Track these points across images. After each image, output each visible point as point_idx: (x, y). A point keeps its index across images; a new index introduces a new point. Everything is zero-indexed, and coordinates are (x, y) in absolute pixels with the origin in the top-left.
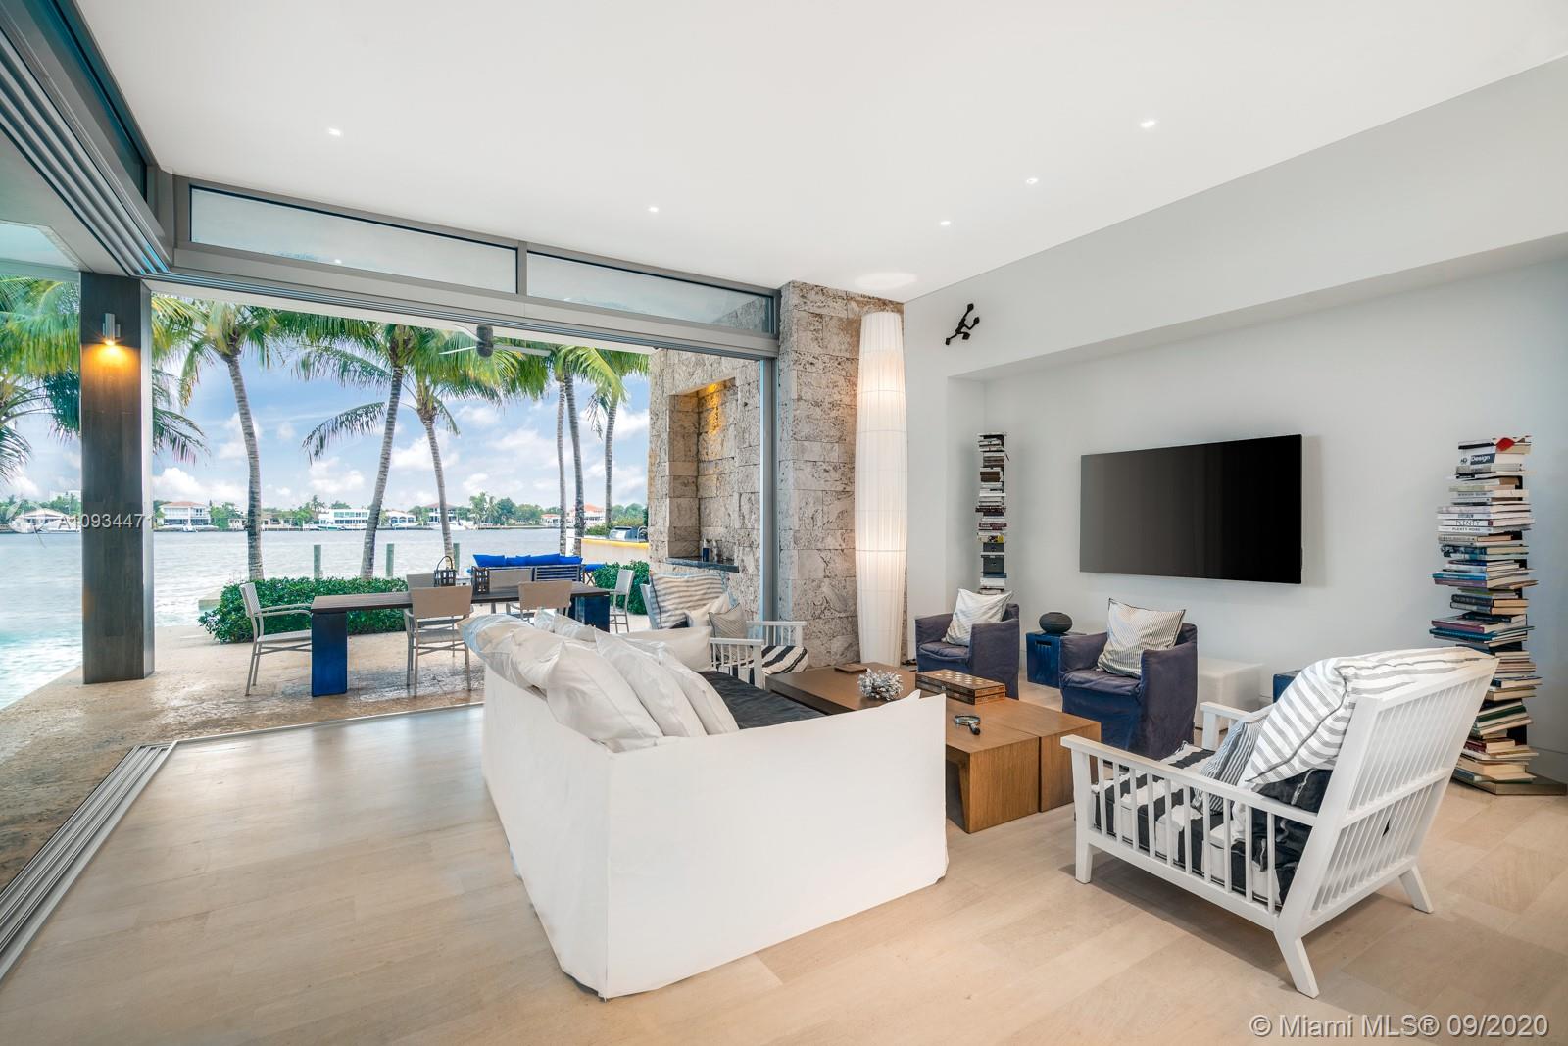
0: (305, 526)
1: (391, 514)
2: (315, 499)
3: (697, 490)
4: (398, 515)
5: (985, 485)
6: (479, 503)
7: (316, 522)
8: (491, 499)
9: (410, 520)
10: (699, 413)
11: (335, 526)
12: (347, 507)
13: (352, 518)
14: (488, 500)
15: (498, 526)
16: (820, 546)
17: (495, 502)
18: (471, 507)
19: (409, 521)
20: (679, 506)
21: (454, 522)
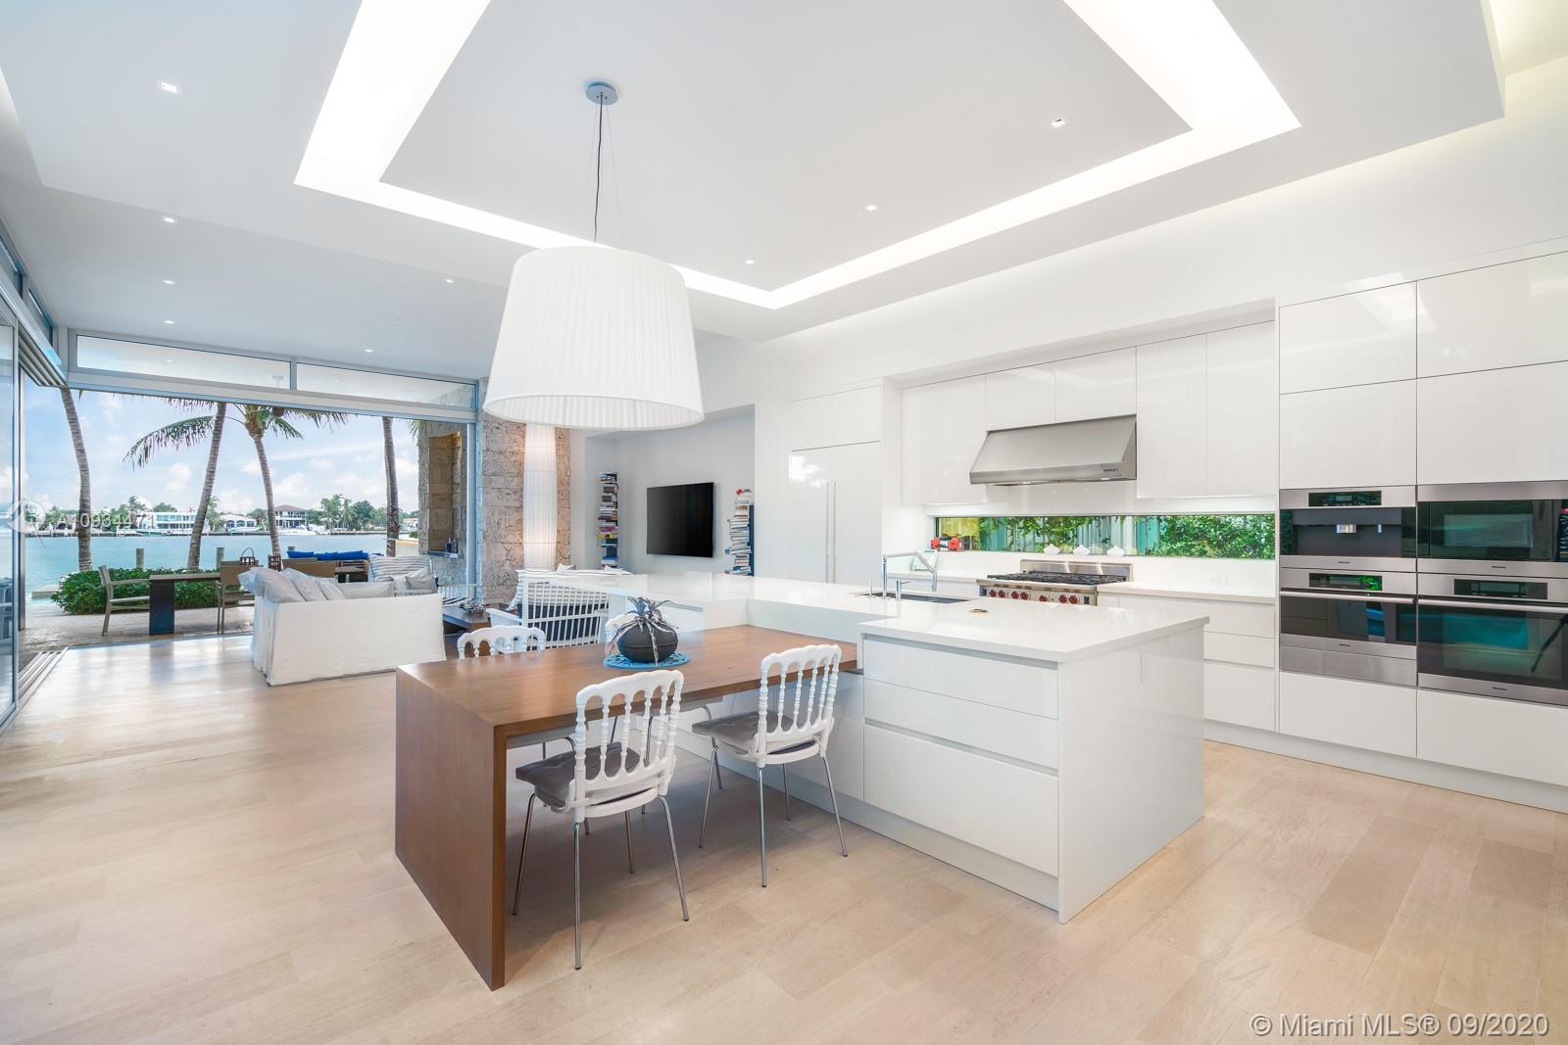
0: (119, 531)
1: (227, 518)
2: (132, 500)
3: (451, 504)
4: (236, 519)
5: (604, 503)
6: (331, 506)
7: (133, 527)
8: (346, 501)
9: (250, 525)
10: (453, 449)
11: (158, 530)
12: (173, 510)
13: (179, 522)
14: (342, 502)
15: (354, 531)
16: (503, 540)
17: (350, 505)
18: (322, 510)
19: (248, 525)
20: (437, 514)
21: (302, 526)
